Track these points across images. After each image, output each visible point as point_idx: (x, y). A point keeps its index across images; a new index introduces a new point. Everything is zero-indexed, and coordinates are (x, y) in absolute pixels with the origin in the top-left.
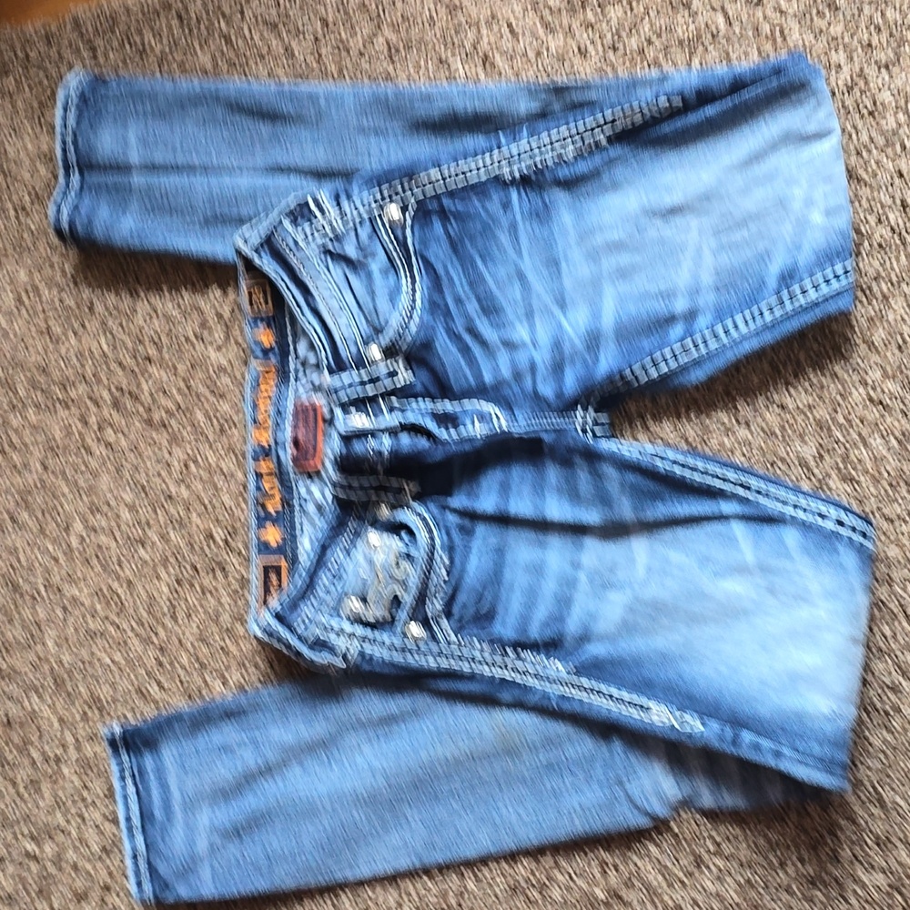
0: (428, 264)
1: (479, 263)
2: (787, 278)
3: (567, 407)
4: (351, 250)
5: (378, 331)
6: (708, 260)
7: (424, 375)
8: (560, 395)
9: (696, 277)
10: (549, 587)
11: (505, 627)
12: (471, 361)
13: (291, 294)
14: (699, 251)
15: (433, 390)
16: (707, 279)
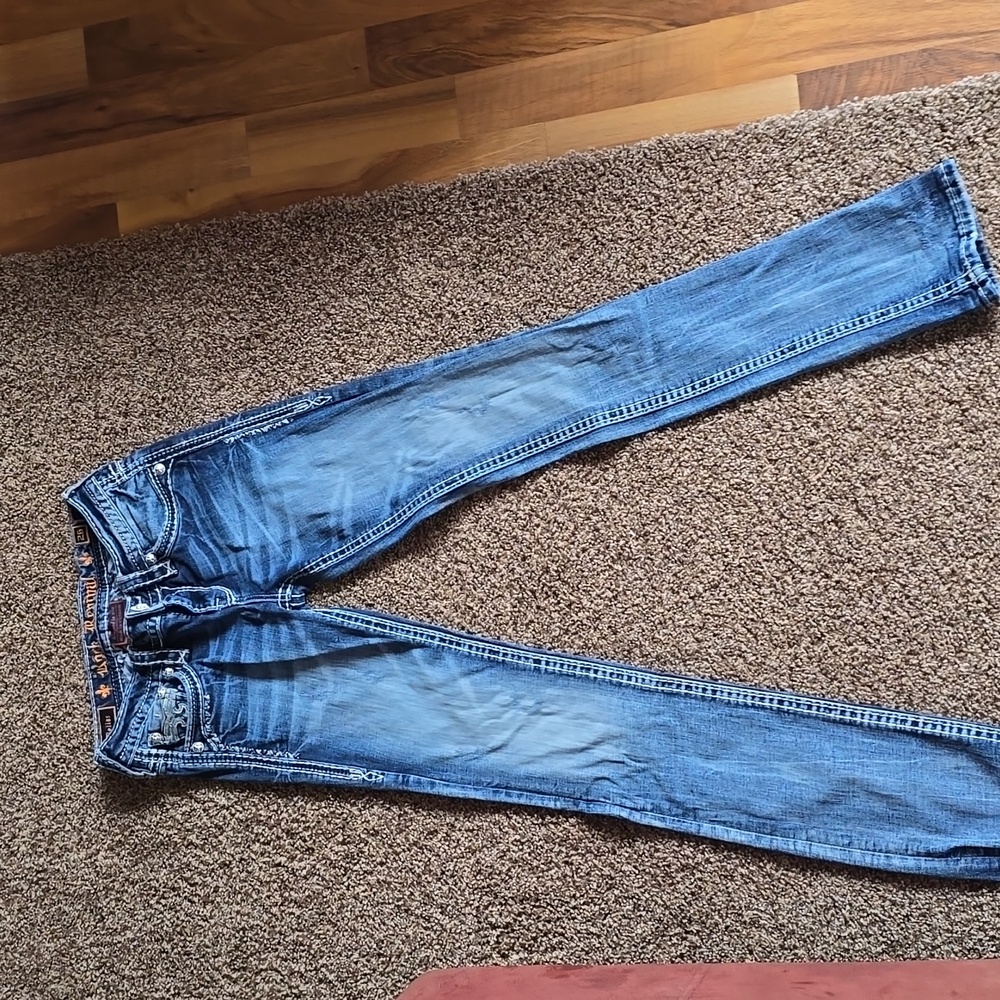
0: (181, 499)
1: (212, 498)
2: (395, 504)
3: (271, 588)
4: (131, 492)
5: (152, 543)
6: (349, 495)
7: (183, 569)
8: (266, 581)
9: (341, 503)
10: (276, 704)
11: (253, 735)
12: (214, 560)
13: (94, 523)
14: (344, 487)
15: (191, 580)
16: (348, 504)
